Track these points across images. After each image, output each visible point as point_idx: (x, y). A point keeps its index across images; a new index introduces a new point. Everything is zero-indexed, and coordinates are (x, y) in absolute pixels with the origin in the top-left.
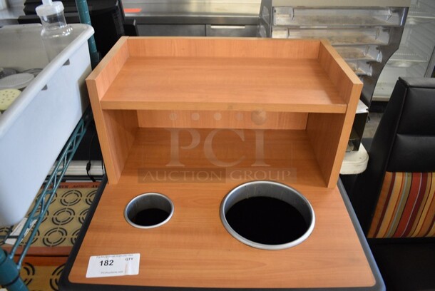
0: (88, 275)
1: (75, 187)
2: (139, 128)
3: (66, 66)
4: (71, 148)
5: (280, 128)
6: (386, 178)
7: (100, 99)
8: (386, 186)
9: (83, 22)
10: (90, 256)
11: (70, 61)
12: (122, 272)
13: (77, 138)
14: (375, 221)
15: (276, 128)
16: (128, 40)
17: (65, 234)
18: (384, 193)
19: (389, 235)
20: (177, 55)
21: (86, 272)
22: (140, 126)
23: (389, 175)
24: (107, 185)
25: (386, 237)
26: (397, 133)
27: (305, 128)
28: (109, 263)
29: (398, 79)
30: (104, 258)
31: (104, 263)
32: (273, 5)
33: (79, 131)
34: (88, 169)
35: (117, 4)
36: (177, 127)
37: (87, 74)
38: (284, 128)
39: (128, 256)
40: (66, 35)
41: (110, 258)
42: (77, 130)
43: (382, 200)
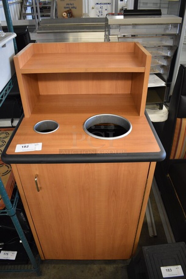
0: (16, 151)
1: (5, 130)
2: (40, 95)
3: (4, 48)
4: (6, 91)
5: (116, 93)
6: (177, 122)
7: (20, 68)
8: (177, 126)
9: (10, 32)
10: (17, 144)
11: (6, 45)
12: (33, 150)
13: (9, 88)
14: (173, 148)
15: (115, 93)
16: (33, 44)
17: (4, 142)
18: (177, 131)
19: (182, 157)
20: (59, 52)
21: (15, 150)
22: (40, 94)
23: (179, 120)
24: (24, 118)
25: (180, 158)
26: (181, 95)
27: (130, 93)
28: (26, 147)
29: (180, 65)
30: (24, 145)
31: (24, 147)
32: (109, 24)
33: (10, 85)
34: (12, 122)
35: (26, 30)
36: (61, 94)
37: (13, 56)
38: (118, 93)
39: (36, 144)
40: (3, 36)
41: (27, 145)
42: (9, 84)
43: (176, 135)
